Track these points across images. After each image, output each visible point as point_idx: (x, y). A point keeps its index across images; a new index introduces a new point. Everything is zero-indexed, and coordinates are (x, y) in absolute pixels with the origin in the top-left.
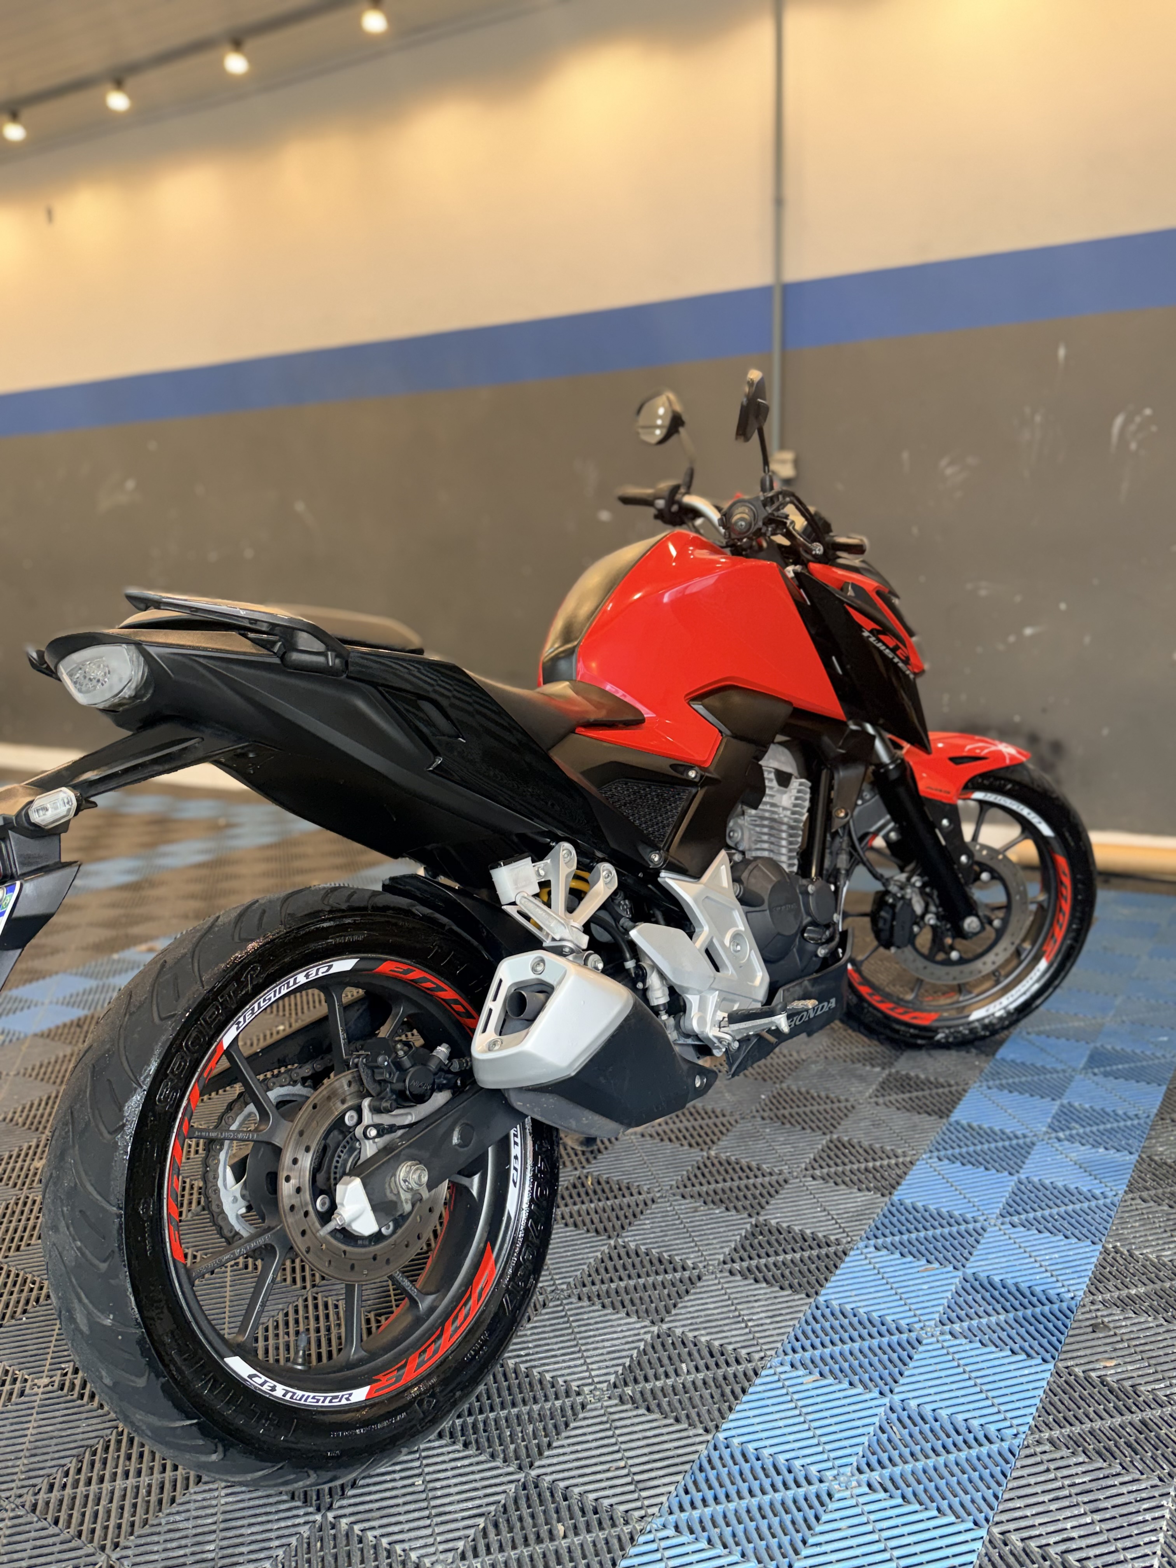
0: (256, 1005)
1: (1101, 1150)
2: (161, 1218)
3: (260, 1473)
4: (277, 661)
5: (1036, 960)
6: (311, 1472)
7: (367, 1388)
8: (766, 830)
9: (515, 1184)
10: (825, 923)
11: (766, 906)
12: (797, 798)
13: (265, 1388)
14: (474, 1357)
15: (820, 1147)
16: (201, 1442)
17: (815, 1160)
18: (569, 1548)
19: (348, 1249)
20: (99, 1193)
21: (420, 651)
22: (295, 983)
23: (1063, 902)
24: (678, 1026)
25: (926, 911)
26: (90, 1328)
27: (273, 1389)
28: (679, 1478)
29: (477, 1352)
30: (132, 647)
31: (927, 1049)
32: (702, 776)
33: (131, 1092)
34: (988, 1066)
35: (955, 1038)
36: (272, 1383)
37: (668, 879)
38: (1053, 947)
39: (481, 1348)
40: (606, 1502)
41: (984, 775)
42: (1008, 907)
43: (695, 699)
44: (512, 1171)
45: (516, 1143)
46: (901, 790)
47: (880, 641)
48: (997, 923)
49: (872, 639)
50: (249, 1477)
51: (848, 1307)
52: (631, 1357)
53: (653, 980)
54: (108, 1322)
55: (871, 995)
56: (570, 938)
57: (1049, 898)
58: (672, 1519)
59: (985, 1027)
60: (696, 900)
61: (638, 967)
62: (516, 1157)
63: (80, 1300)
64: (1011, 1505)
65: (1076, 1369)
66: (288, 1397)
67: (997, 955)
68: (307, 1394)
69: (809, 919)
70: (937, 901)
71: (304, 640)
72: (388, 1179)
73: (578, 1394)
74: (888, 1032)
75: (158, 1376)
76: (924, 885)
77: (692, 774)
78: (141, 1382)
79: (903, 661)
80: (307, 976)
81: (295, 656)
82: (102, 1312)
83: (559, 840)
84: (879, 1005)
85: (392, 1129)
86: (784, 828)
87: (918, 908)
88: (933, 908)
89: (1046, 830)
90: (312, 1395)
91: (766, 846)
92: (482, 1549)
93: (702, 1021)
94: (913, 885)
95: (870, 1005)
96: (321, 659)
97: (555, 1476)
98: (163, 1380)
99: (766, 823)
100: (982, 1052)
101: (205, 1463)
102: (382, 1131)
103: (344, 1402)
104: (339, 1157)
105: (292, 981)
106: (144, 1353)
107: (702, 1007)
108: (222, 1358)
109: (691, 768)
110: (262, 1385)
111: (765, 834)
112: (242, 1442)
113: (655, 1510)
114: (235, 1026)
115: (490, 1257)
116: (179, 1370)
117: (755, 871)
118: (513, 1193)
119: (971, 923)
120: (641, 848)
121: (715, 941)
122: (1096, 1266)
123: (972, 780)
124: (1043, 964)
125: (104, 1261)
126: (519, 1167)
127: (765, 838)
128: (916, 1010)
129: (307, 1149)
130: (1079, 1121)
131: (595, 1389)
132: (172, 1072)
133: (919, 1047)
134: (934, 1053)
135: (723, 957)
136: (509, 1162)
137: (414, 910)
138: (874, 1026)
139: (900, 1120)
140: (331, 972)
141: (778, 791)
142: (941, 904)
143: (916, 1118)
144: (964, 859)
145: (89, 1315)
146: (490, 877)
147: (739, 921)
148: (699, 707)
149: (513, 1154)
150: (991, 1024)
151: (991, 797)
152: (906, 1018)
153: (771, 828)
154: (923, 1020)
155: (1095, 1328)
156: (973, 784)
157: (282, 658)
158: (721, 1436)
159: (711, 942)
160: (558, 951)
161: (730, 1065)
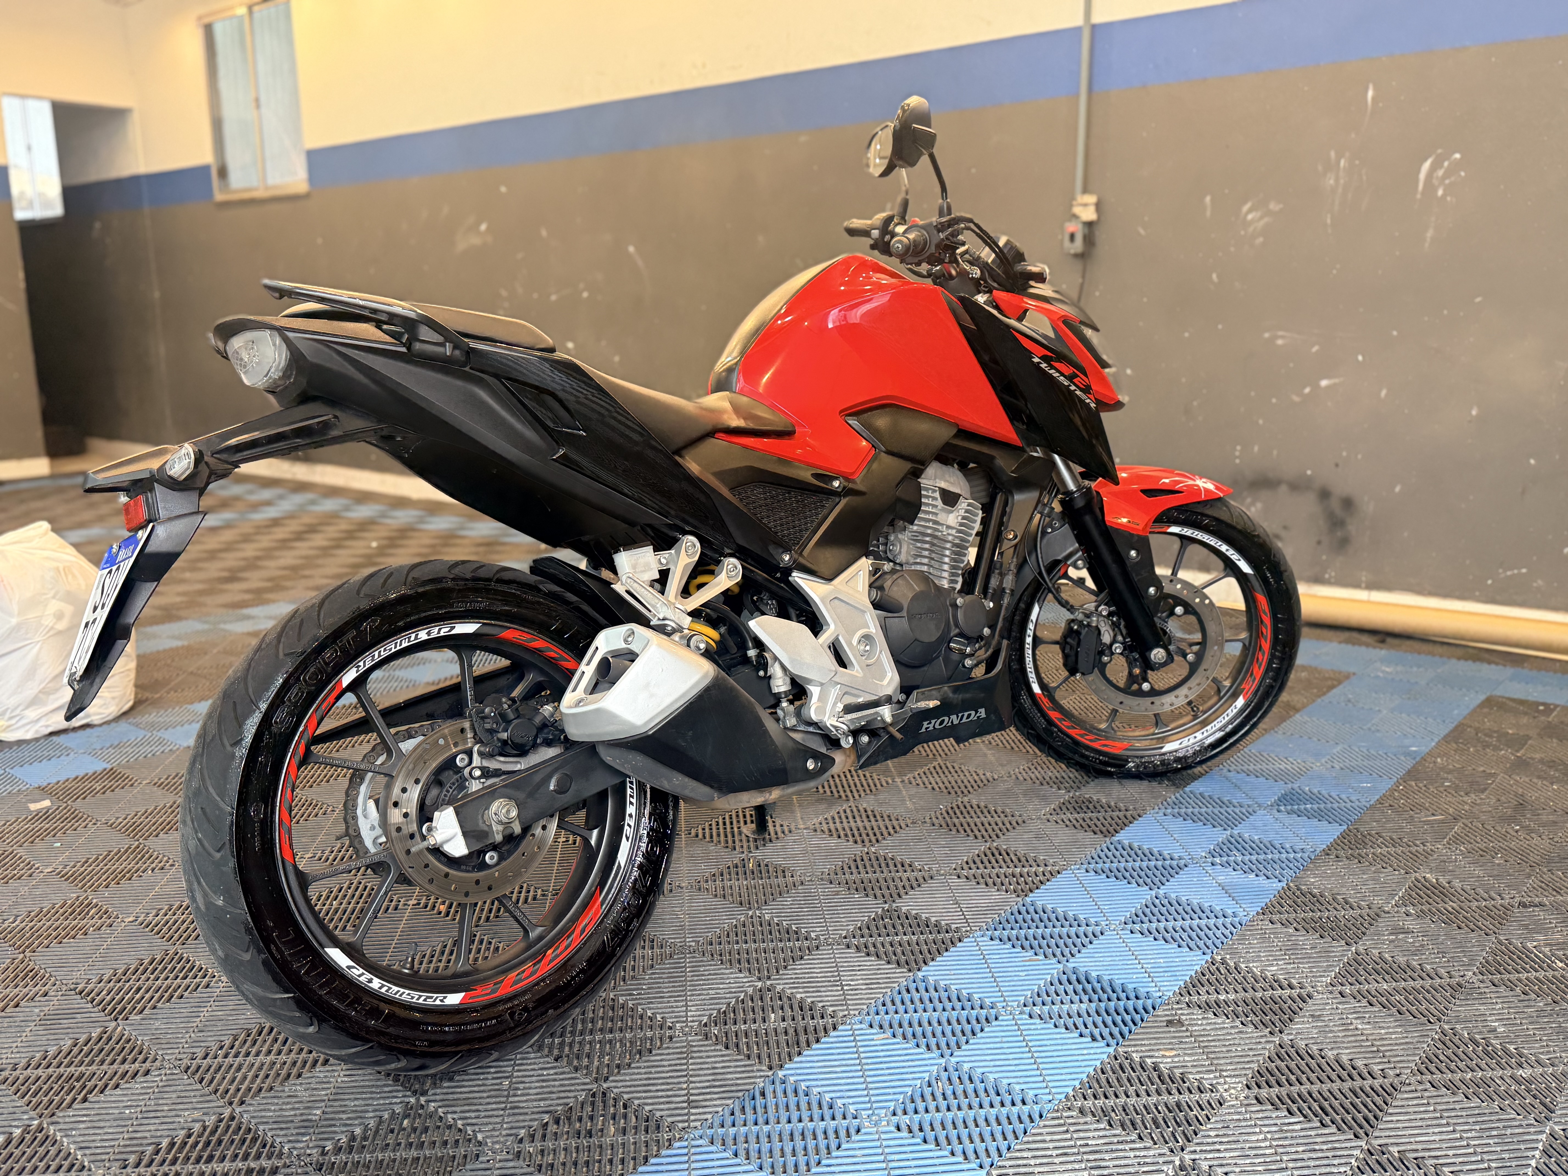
0: (376, 653)
1: (1252, 876)
2: (272, 822)
3: (353, 1050)
4: (404, 350)
5: (1235, 696)
6: (402, 1057)
7: (462, 995)
8: (927, 546)
9: (628, 839)
10: (975, 635)
11: (904, 613)
12: (964, 518)
13: (363, 979)
14: (569, 982)
15: (977, 852)
16: (298, 1014)
17: (967, 863)
18: (612, 1145)
19: (451, 872)
20: (218, 795)
21: (552, 350)
22: (416, 638)
23: (1263, 640)
24: (798, 714)
25: (1114, 641)
26: (207, 908)
27: (370, 981)
28: (730, 1102)
29: (573, 978)
30: (276, 333)
31: (1119, 778)
32: (844, 488)
33: (249, 714)
34: (1172, 795)
35: (1145, 768)
36: (369, 976)
37: (798, 578)
38: (1251, 685)
39: (577, 975)
40: (658, 1114)
41: (1179, 509)
42: (1203, 644)
43: (850, 415)
44: (626, 827)
45: (631, 803)
46: (1088, 519)
47: (1052, 367)
48: (1190, 657)
49: (1043, 365)
50: (343, 1052)
51: (942, 983)
52: (729, 1004)
53: (776, 670)
54: (220, 903)
55: (1060, 720)
56: (672, 618)
57: (1251, 636)
58: (709, 1132)
59: (1178, 760)
60: (822, 600)
61: (760, 656)
62: (631, 816)
63: (199, 883)
64: (1018, 1154)
65: (1134, 1055)
66: (383, 990)
67: (1190, 689)
68: (402, 990)
69: (957, 631)
70: (1124, 632)
71: (425, 333)
72: (481, 811)
73: (670, 1028)
74: (1077, 757)
75: (259, 952)
76: (1111, 614)
77: (836, 484)
78: (247, 957)
79: (1081, 390)
80: (429, 634)
81: (417, 346)
82: (215, 893)
83: (685, 533)
84: (1071, 732)
85: (497, 773)
86: (948, 545)
87: (1106, 638)
88: (1120, 638)
89: (1245, 567)
90: (407, 992)
91: (926, 561)
92: (538, 1136)
93: (821, 710)
94: (1100, 615)
95: (1060, 730)
96: (440, 349)
97: (622, 1090)
98: (263, 956)
99: (928, 539)
100: (1174, 785)
101: (304, 1033)
102: (487, 773)
103: (438, 1002)
104: (448, 791)
105: (413, 636)
106: (248, 931)
107: (822, 698)
108: (323, 947)
109: (836, 478)
110: (360, 976)
111: (926, 549)
112: (335, 1019)
113: (698, 1124)
114: (355, 669)
115: (597, 899)
116: (278, 949)
117: (900, 581)
118: (625, 847)
119: (1157, 654)
120: (771, 548)
121: (840, 638)
122: (1196, 972)
123: (1163, 513)
124: (1240, 702)
125: (219, 851)
126: (632, 824)
127: (926, 553)
128: (1107, 738)
129: (417, 782)
130: (1243, 851)
131: (687, 1026)
132: (290, 700)
133: (1109, 775)
134: (1124, 781)
135: (849, 653)
136: (624, 820)
137: (541, 587)
138: (1062, 750)
139: (1063, 835)
140: (453, 632)
141: (943, 510)
142: (1129, 634)
143: (1081, 835)
144: (1152, 590)
145: (205, 895)
146: (613, 561)
147: (871, 622)
148: (853, 422)
149: (628, 812)
150: (1185, 757)
151: (1188, 532)
152: (1096, 745)
153: (933, 544)
154: (1114, 748)
155: (1170, 1023)
156: (1166, 518)
157: (409, 349)
158: (781, 1074)
159: (837, 639)
160: (661, 629)
161: (859, 757)
